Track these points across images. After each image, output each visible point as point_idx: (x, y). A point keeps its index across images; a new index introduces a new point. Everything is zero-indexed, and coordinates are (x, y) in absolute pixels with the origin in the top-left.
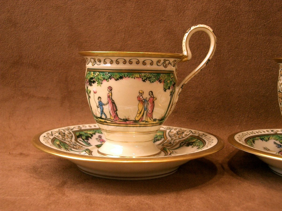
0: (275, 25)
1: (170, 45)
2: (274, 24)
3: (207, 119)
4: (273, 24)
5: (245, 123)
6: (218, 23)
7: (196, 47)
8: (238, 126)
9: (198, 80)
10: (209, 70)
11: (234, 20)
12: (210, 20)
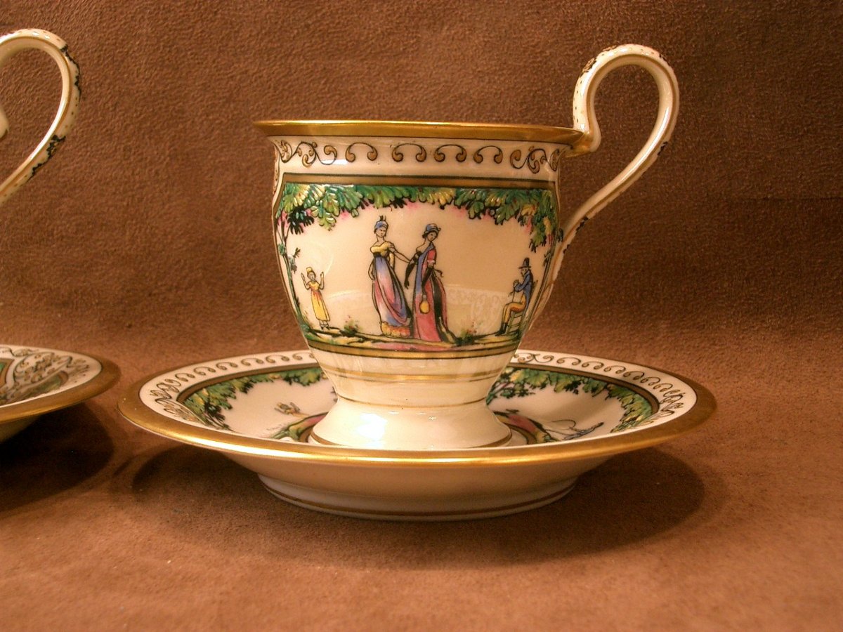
0: (339, 23)
1: (33, 99)
2: (337, 21)
3: (161, 322)
4: (333, 22)
5: (276, 332)
6: (167, 26)
7: (110, 104)
8: (255, 340)
9: (125, 203)
10: (157, 173)
11: (216, 13)
12: (143, 17)
